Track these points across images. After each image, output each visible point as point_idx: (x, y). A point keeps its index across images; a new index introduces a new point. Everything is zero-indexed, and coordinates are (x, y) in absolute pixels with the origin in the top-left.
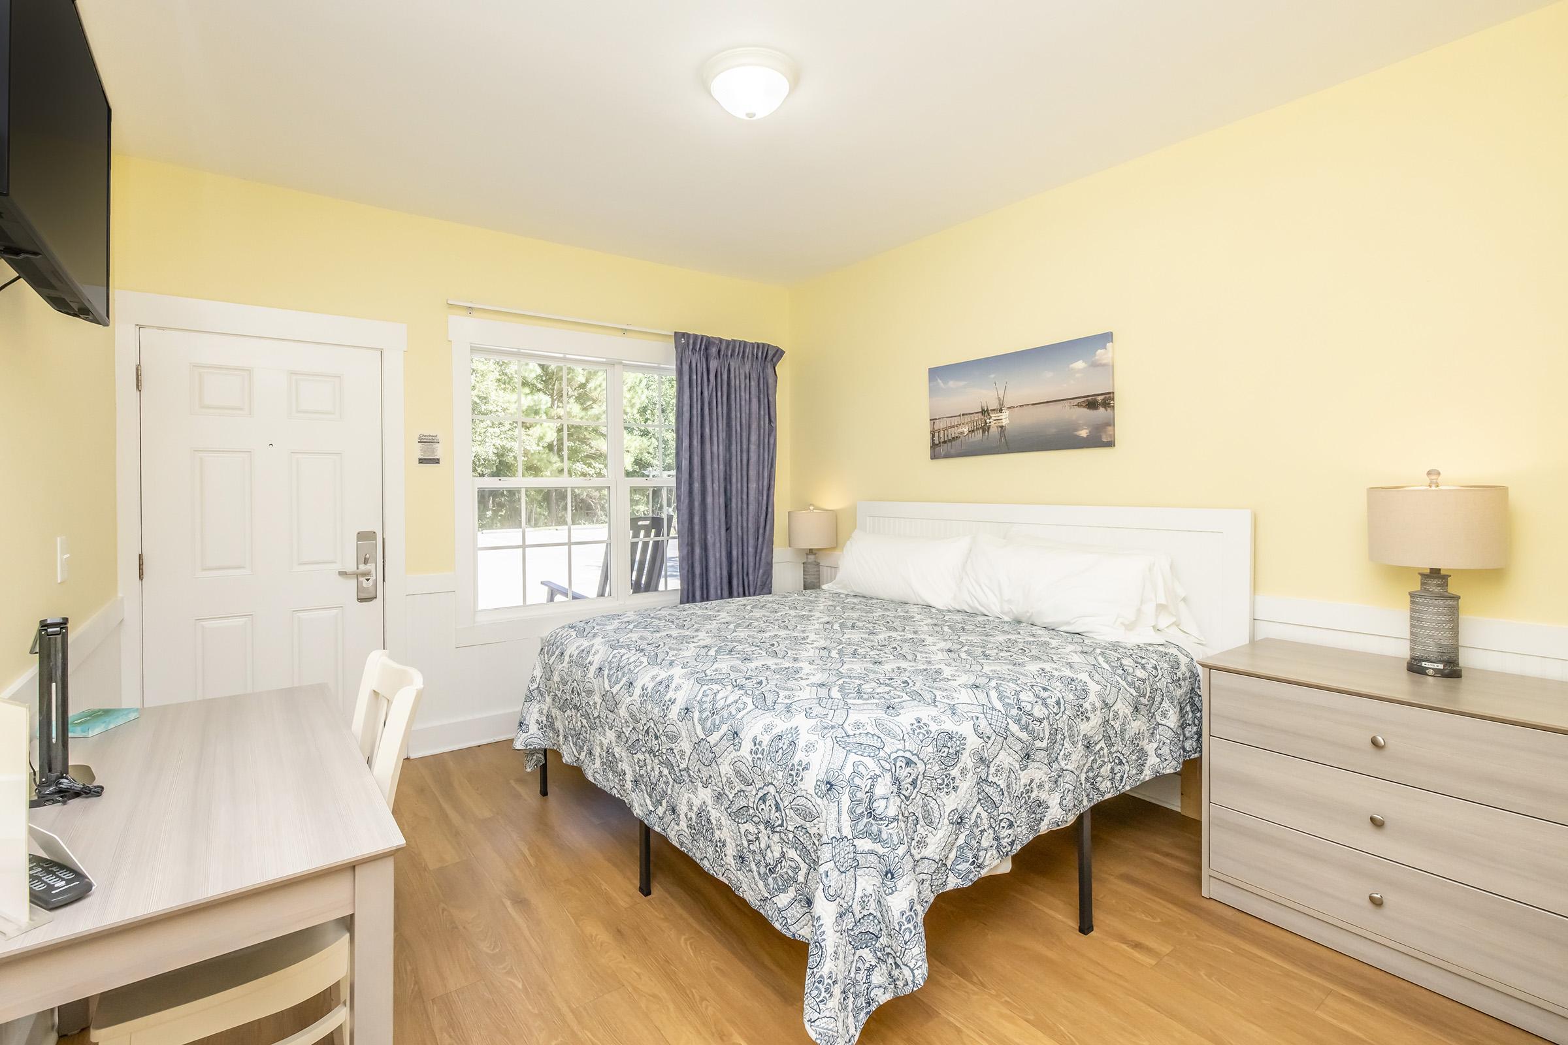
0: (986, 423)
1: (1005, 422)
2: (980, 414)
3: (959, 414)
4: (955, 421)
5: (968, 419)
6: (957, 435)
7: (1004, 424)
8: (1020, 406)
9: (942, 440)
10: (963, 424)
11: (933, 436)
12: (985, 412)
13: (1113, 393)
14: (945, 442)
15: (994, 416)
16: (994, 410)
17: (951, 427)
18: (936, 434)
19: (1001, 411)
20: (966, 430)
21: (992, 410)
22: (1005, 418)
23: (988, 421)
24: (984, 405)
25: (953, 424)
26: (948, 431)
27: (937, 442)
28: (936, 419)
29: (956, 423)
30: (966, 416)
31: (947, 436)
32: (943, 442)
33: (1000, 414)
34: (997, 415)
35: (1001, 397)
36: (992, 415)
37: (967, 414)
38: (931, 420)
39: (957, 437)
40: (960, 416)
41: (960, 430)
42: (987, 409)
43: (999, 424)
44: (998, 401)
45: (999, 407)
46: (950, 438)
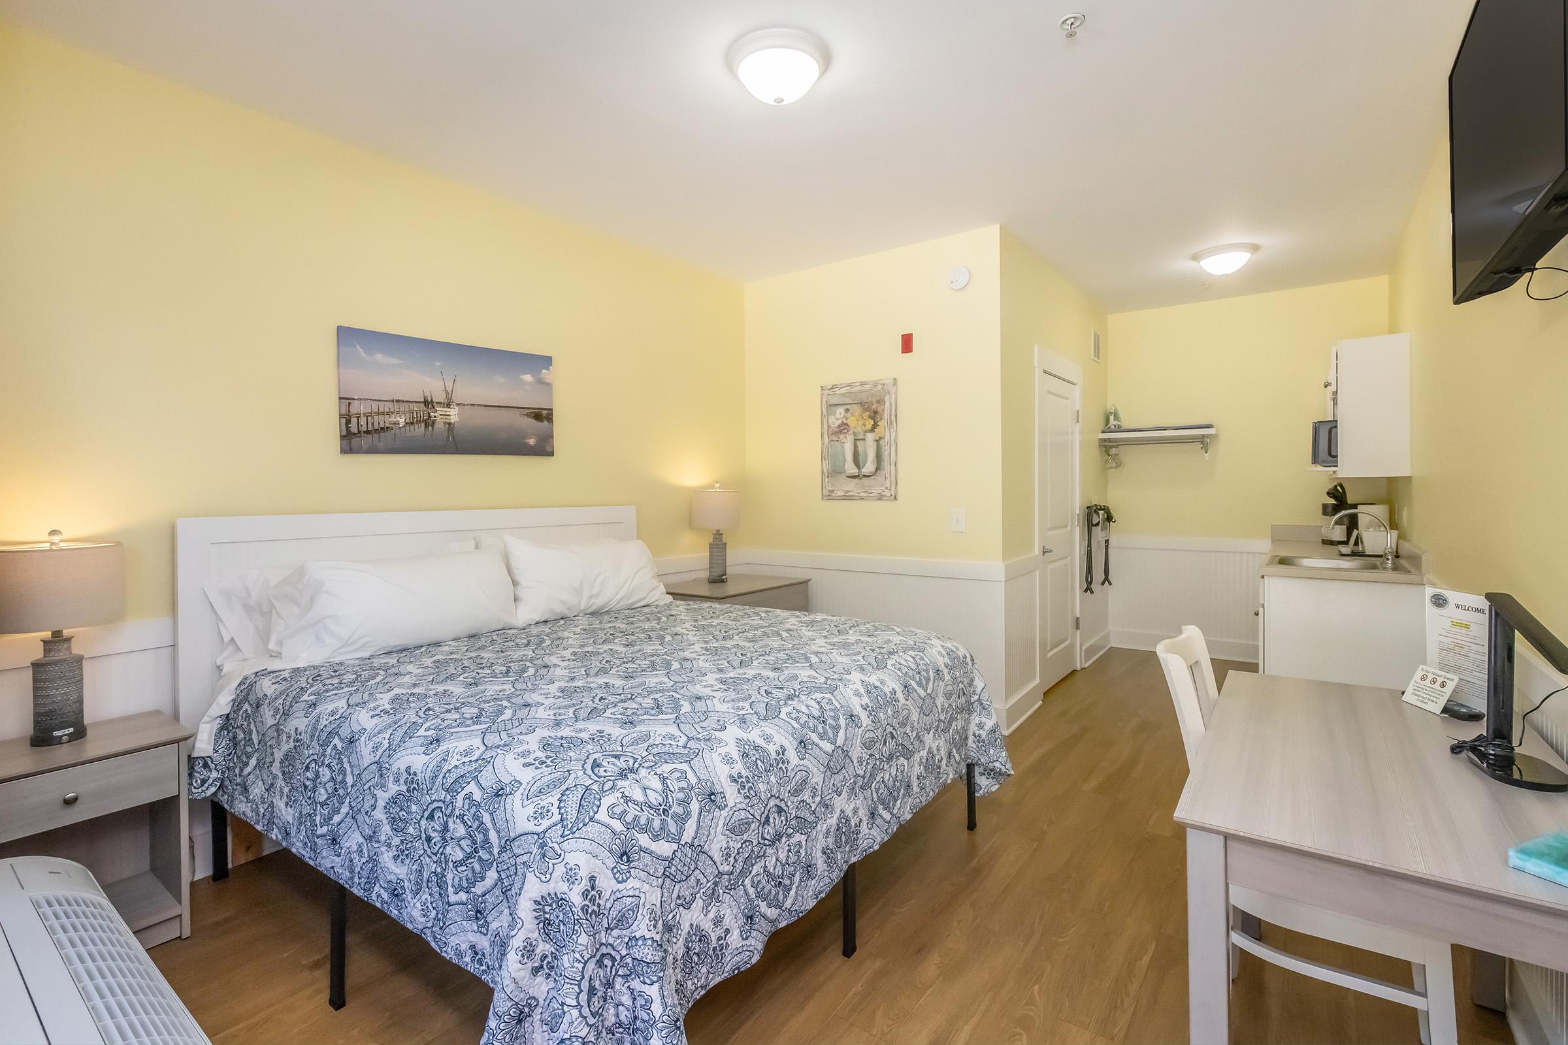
0: (430, 417)
1: (454, 419)
2: (422, 405)
3: (391, 399)
4: (386, 407)
5: (402, 407)
6: (387, 425)
7: (452, 421)
8: (472, 405)
9: (364, 428)
10: (398, 413)
11: (348, 422)
12: (428, 403)
13: (551, 410)
14: (368, 432)
15: (440, 410)
16: (441, 403)
17: (378, 414)
18: (354, 420)
19: (449, 406)
20: (402, 421)
21: (437, 403)
22: (454, 415)
23: (432, 414)
24: (427, 394)
25: (381, 410)
26: (373, 418)
27: (354, 429)
28: (353, 399)
29: (387, 410)
30: (401, 404)
31: (373, 424)
32: (365, 432)
33: (447, 409)
34: (444, 409)
35: (450, 390)
36: (437, 409)
37: (403, 401)
38: (340, 398)
39: (387, 428)
40: (393, 401)
41: (393, 419)
42: (432, 400)
43: (446, 421)
44: (445, 394)
45: (446, 401)
46: (376, 427)
